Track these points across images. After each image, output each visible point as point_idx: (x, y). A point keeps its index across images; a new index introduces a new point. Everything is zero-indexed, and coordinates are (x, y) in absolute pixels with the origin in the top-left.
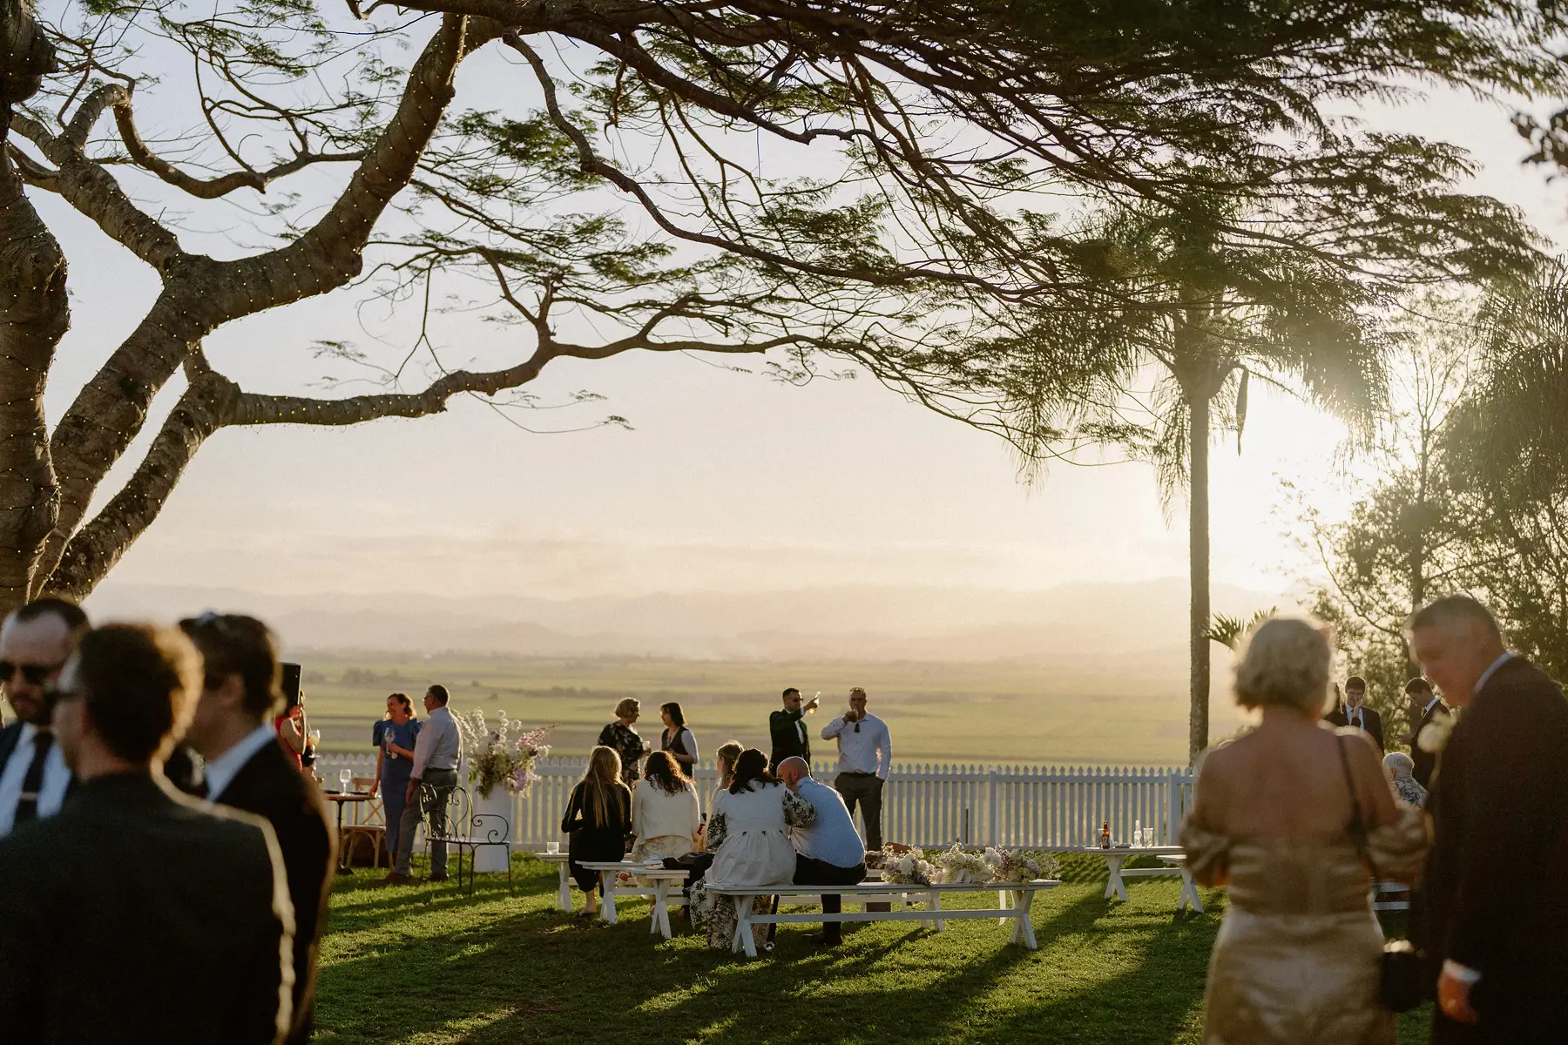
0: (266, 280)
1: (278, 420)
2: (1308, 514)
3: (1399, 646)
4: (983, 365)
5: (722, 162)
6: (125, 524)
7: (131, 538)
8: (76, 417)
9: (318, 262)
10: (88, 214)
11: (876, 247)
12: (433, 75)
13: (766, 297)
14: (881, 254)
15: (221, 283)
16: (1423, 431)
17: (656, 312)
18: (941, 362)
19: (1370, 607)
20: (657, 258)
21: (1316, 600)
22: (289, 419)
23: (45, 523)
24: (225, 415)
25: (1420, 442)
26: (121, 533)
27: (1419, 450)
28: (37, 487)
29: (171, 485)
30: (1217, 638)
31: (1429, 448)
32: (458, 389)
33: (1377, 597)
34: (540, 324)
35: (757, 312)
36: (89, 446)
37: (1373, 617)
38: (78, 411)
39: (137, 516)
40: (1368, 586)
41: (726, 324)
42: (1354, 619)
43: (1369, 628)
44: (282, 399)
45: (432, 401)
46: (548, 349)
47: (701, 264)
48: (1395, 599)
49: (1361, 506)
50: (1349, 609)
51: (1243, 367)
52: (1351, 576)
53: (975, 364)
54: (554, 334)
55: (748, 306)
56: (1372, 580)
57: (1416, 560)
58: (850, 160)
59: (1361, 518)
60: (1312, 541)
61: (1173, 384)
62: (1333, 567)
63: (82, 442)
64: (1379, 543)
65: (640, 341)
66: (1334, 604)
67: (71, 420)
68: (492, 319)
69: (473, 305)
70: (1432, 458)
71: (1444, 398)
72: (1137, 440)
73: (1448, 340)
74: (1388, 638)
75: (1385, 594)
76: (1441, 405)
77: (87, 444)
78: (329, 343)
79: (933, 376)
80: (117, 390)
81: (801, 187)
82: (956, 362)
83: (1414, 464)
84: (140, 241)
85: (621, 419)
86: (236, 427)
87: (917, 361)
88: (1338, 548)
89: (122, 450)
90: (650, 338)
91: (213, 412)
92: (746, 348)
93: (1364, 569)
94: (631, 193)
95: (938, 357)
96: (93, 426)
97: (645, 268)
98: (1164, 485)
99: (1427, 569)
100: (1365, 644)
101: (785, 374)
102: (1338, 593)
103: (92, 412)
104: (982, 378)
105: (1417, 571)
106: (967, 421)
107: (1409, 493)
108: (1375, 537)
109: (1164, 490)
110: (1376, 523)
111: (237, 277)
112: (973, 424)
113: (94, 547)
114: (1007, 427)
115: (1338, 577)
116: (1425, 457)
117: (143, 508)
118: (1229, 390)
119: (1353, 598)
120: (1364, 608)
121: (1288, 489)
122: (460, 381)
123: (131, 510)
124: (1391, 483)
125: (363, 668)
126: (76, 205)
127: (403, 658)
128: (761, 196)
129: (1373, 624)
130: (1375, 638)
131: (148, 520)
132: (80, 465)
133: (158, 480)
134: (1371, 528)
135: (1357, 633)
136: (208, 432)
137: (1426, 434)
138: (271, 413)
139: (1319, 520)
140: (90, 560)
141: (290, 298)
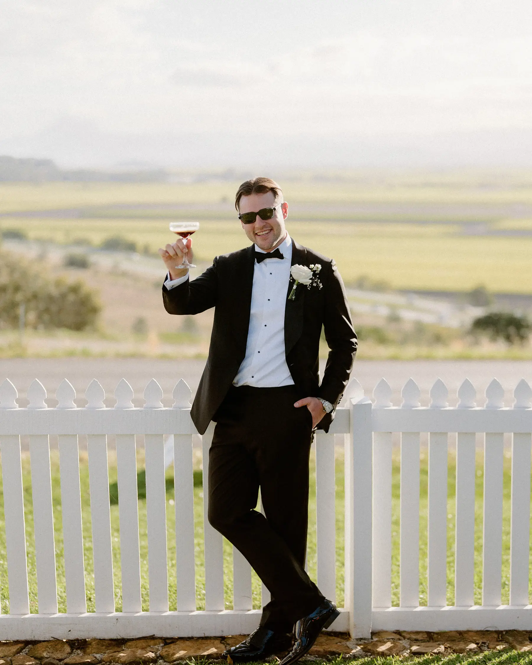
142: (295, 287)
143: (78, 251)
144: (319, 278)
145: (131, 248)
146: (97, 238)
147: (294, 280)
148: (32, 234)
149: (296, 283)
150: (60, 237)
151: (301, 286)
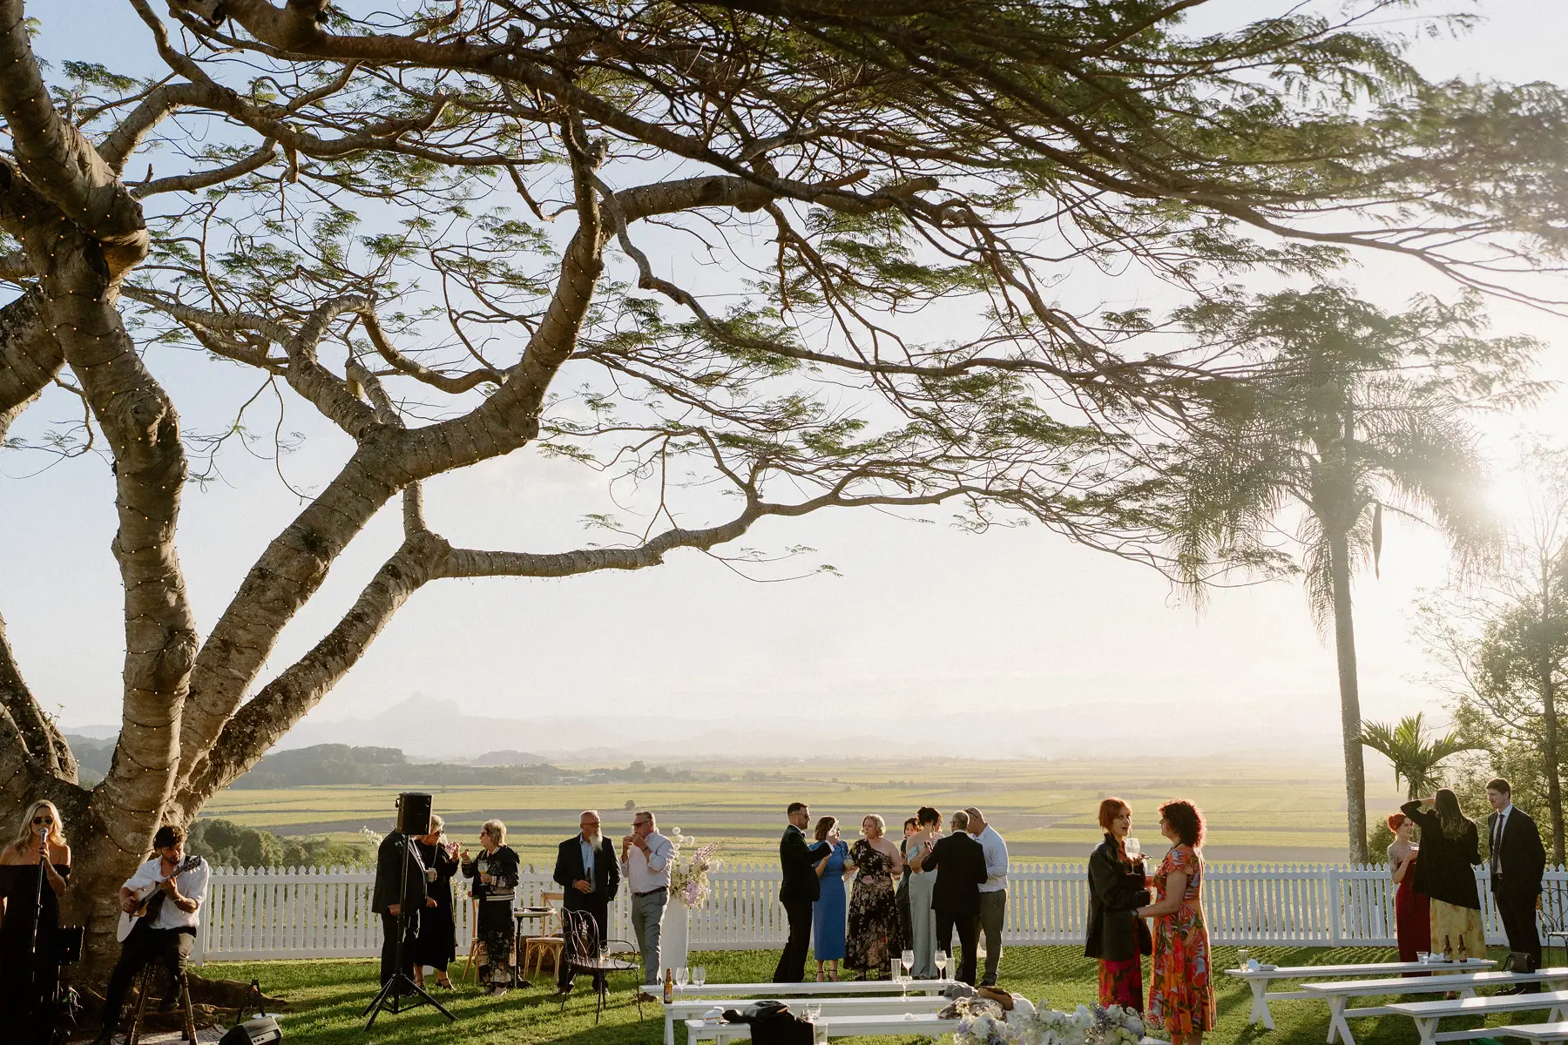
0: (446, 443)
1: (491, 573)
2: (1447, 634)
3: (1535, 741)
4: (1136, 505)
5: (873, 329)
6: (325, 666)
7: (331, 678)
8: (261, 569)
9: (493, 426)
10: (308, 398)
11: (1033, 407)
12: (581, 251)
13: (941, 456)
14: (1040, 414)
15: (405, 448)
16: (1542, 562)
17: (844, 473)
18: (1096, 504)
19: (1506, 709)
20: (854, 432)
21: (1458, 706)
22: (505, 572)
23: (178, 664)
24: (436, 567)
25: (1540, 570)
26: (321, 674)
27: (1540, 576)
28: (171, 631)
29: (373, 630)
30: (1367, 742)
31: (1549, 573)
32: (673, 545)
33: (1512, 701)
34: (749, 489)
35: (936, 470)
36: (270, 594)
37: (1510, 717)
38: (263, 565)
39: (337, 658)
40: (1503, 692)
41: (909, 482)
42: (1494, 719)
43: (1507, 727)
44: (497, 554)
45: (650, 554)
46: (756, 509)
47: (889, 434)
48: (1528, 702)
49: (1493, 624)
50: (1488, 711)
51: (1376, 501)
52: (1488, 683)
53: (1126, 505)
54: (761, 496)
55: (925, 465)
56: (1507, 688)
57: (1545, 669)
58: (990, 322)
59: (1492, 636)
60: (1450, 655)
61: (1316, 521)
62: (1471, 676)
63: (264, 592)
64: (1510, 655)
65: (833, 498)
66: (1475, 707)
67: (256, 572)
68: (730, 492)
69: (708, 480)
70: (1552, 583)
71: (1558, 532)
72: (1275, 563)
73: (1558, 484)
74: (1525, 735)
75: (1520, 698)
76: (1556, 539)
77: (269, 593)
78: (595, 516)
79: (1091, 519)
80: (300, 544)
81: (947, 348)
82: (1109, 504)
83: (1537, 589)
84: (344, 417)
85: (831, 568)
86: (450, 580)
87: (1073, 506)
88: (1474, 660)
89: (304, 598)
90: (842, 496)
91: (421, 565)
92: (922, 500)
93: (1499, 678)
94: (685, 305)
95: (1093, 500)
96: (274, 578)
97: (846, 443)
98: (1316, 610)
99: (1555, 676)
100: (1504, 741)
101: (969, 525)
102: (1478, 698)
103: (274, 565)
104: (1135, 516)
105: (1547, 679)
106: (1115, 552)
107: (1535, 613)
108: (1507, 650)
109: (1316, 614)
110: (1506, 639)
111: (421, 442)
112: (1120, 554)
113: (290, 688)
114: (1152, 556)
115: (1477, 685)
116: (1546, 583)
117: (344, 651)
118: (1364, 522)
119: (1491, 702)
120: (1501, 711)
121: (1429, 614)
122: (676, 538)
123: (332, 653)
124: (1518, 605)
125: (756, 770)
126: (297, 389)
127: (784, 762)
128: (909, 357)
129: (1511, 723)
130: (1514, 735)
131: (349, 662)
132: (261, 613)
133: (360, 626)
134: (1503, 644)
135: (1496, 732)
136: (416, 584)
137: (1545, 564)
138: (485, 566)
139: (1457, 638)
140: (286, 699)
141: (469, 460)
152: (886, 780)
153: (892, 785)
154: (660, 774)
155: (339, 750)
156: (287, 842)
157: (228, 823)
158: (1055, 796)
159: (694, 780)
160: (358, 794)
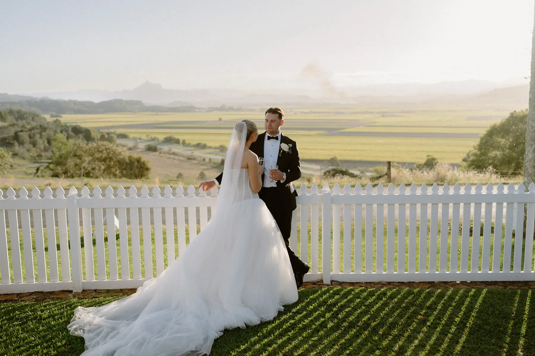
142: (281, 152)
143: (152, 143)
144: (291, 149)
145: (177, 142)
146: (161, 137)
147: (282, 149)
148: (131, 136)
149: (282, 150)
150: (144, 137)
151: (284, 151)
152: (308, 111)
153: (311, 112)
154: (231, 109)
155: (121, 101)
156: (102, 132)
157: (79, 126)
158: (367, 116)
159: (243, 111)
160: (127, 116)
